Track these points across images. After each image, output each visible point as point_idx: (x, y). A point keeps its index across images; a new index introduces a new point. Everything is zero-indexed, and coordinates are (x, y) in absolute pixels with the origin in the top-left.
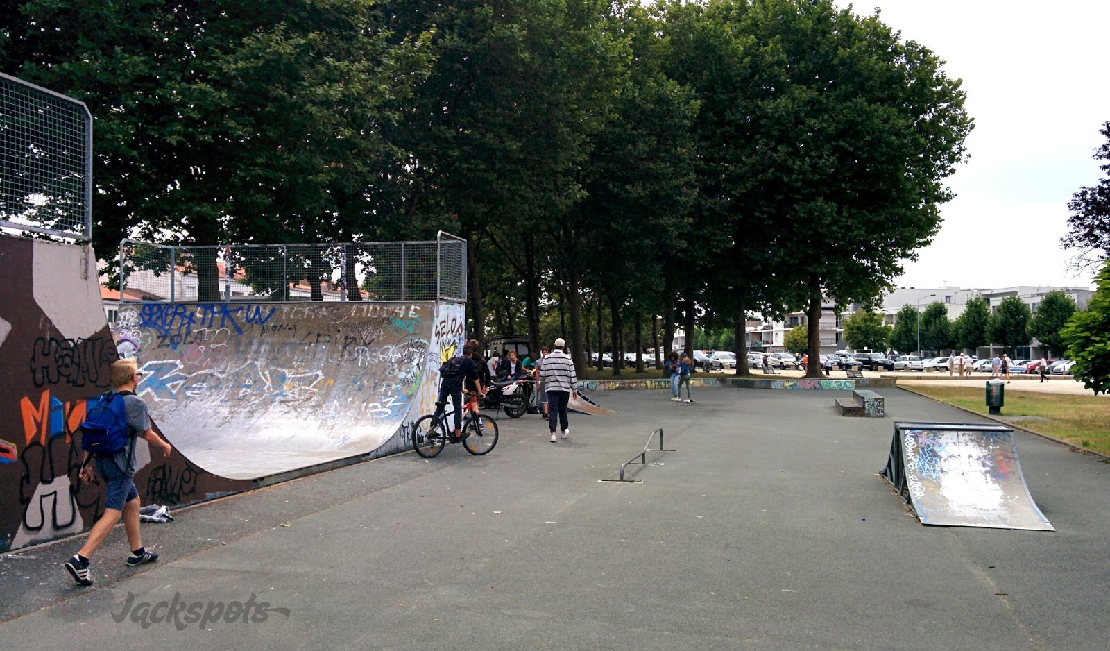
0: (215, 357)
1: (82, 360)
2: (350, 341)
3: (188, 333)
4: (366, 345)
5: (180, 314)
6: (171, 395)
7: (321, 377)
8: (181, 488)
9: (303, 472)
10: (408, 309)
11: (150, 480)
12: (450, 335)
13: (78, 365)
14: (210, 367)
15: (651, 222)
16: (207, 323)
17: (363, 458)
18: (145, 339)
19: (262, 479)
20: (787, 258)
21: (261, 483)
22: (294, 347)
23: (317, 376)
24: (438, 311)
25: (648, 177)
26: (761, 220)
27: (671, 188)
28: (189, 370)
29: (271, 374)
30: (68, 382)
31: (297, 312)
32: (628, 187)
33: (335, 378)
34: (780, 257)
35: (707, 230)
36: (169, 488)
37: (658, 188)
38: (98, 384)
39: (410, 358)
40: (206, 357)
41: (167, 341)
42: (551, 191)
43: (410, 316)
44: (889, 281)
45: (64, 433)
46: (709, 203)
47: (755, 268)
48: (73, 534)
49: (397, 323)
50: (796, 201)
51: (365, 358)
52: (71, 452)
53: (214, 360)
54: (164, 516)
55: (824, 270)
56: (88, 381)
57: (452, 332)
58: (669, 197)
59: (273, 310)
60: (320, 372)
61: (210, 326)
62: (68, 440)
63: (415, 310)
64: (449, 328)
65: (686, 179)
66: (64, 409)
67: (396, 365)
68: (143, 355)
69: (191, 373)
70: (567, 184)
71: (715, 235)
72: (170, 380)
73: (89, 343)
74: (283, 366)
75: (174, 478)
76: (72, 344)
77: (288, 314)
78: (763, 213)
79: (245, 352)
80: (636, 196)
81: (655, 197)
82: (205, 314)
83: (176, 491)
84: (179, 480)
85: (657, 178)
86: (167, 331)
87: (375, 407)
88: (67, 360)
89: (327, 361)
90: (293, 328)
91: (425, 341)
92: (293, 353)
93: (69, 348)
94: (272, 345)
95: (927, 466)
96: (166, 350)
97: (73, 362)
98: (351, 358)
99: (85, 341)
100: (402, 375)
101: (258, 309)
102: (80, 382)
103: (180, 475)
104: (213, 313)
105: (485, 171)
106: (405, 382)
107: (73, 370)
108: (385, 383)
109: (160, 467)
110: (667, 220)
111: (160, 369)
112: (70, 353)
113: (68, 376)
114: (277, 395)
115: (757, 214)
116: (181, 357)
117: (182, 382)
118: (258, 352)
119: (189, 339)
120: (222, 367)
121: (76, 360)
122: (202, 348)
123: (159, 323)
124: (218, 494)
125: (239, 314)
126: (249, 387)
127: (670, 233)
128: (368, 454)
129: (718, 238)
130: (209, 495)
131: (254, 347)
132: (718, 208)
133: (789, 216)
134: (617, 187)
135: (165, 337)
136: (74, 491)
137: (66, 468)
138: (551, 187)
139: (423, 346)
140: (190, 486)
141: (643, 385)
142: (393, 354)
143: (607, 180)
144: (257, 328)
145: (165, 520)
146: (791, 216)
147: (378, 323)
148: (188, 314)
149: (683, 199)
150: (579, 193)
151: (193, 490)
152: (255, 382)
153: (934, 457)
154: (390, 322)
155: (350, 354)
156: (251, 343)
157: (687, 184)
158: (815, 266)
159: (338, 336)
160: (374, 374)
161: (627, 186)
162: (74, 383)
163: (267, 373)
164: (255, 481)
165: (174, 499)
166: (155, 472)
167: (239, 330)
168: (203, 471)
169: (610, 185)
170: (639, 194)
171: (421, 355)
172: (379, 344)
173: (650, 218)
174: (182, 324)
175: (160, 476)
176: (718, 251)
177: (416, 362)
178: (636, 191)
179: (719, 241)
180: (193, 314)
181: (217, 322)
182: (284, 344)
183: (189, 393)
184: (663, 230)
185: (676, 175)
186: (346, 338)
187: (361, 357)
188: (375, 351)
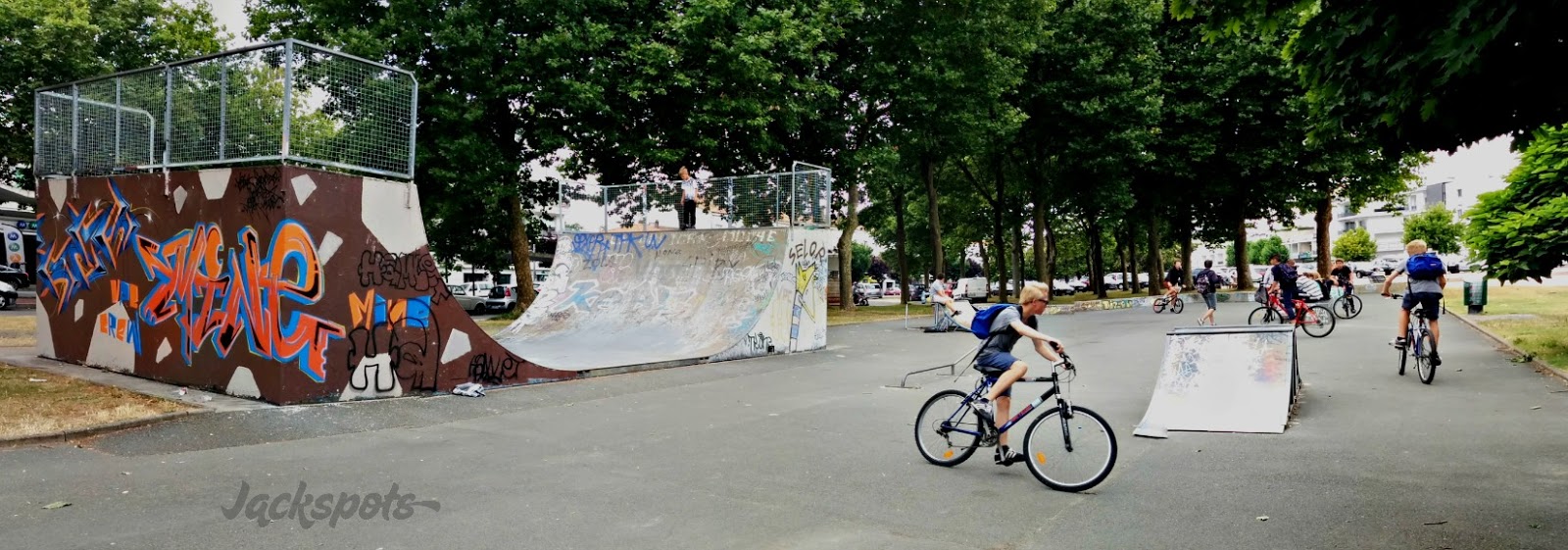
0: (621, 276)
1: (404, 269)
2: (720, 263)
3: (604, 258)
4: (732, 266)
5: (599, 242)
6: (588, 309)
7: (695, 293)
8: (502, 373)
9: (632, 368)
10: (767, 233)
11: (471, 365)
12: (809, 258)
13: (400, 273)
14: (617, 286)
15: (1112, 138)
16: (617, 250)
17: (702, 361)
18: (575, 263)
19: (588, 371)
20: (1280, 160)
21: (587, 374)
22: (678, 268)
23: (692, 293)
24: (792, 235)
25: (1107, 90)
26: (1248, 120)
27: (1132, 100)
28: (603, 287)
29: (659, 291)
30: (391, 285)
31: (683, 238)
32: (1084, 104)
33: (705, 294)
34: (1271, 159)
35: (1184, 139)
36: (490, 372)
37: (1117, 101)
38: (417, 287)
39: (765, 277)
40: (615, 278)
41: (590, 265)
42: (985, 118)
43: (769, 240)
44: (1416, 174)
45: (386, 323)
46: (1181, 109)
47: (1243, 174)
48: (393, 397)
49: (757, 246)
50: (1286, 95)
51: (732, 277)
52: (392, 337)
53: (620, 280)
54: (476, 392)
55: (1327, 169)
56: (408, 286)
57: (812, 255)
58: (1131, 109)
59: (665, 237)
60: (694, 290)
61: (619, 252)
62: (390, 328)
63: (773, 235)
64: (808, 251)
65: (1149, 87)
66: (387, 306)
67: (753, 284)
68: (573, 276)
69: (603, 290)
70: (1004, 110)
71: (1192, 143)
72: (589, 296)
73: (410, 260)
74: (668, 285)
75: (495, 365)
76: (395, 257)
77: (675, 240)
78: (1247, 113)
79: (642, 274)
80: (1092, 112)
81: (1114, 110)
82: (616, 241)
83: (497, 375)
84: (500, 366)
85: (1117, 90)
86: (590, 256)
87: (731, 320)
88: (390, 269)
89: (701, 280)
90: (678, 252)
91: (777, 262)
92: (677, 274)
93: (392, 260)
94: (662, 267)
95: (1182, 380)
96: (587, 271)
97: (395, 270)
98: (720, 277)
99: (407, 256)
100: (756, 292)
101: (654, 236)
102: (401, 285)
103: (501, 363)
104: (623, 240)
105: (926, 102)
106: (758, 298)
107: (395, 277)
108: (742, 299)
109: (481, 356)
110: (1130, 134)
111: (583, 287)
112: (392, 263)
113: (391, 281)
114: (660, 309)
115: (1240, 115)
116: (598, 277)
117: (596, 297)
118: (651, 273)
119: (605, 262)
120: (626, 285)
121: (398, 269)
122: (613, 270)
123: (585, 249)
124: (541, 380)
125: (640, 241)
126: (641, 301)
127: (1134, 147)
128: (707, 358)
129: (1196, 146)
130: (531, 380)
131: (649, 269)
132: (1193, 113)
133: (1278, 113)
134: (1072, 105)
135: (588, 261)
136: (393, 366)
137: (388, 348)
138: (987, 114)
139: (775, 266)
140: (512, 372)
141: (1099, 305)
142: (753, 272)
143: (1061, 99)
144: (653, 252)
145: (476, 395)
146: (1281, 112)
147: (744, 246)
148: (605, 241)
149: (1145, 109)
150: (1017, 117)
151: (515, 375)
152: (647, 298)
153: (1193, 371)
154: (752, 246)
155: (719, 275)
156: (646, 266)
157: (1150, 93)
158: (1315, 165)
159: (712, 259)
160: (735, 291)
161: (1082, 103)
162: (396, 286)
163: (656, 289)
164: (580, 372)
165: (496, 381)
166: (476, 358)
167: (639, 254)
168: (524, 361)
169: (1064, 104)
170: (1096, 110)
171: (775, 274)
172: (742, 266)
173: (1111, 133)
174: (600, 250)
175: (481, 361)
176: (1198, 160)
177: (769, 280)
178: (1092, 107)
179: (1199, 149)
180: (608, 242)
181: (624, 248)
182: (671, 267)
183: (599, 306)
184: (1127, 143)
185: (1137, 84)
186: (717, 261)
187: (727, 277)
188: (738, 272)
